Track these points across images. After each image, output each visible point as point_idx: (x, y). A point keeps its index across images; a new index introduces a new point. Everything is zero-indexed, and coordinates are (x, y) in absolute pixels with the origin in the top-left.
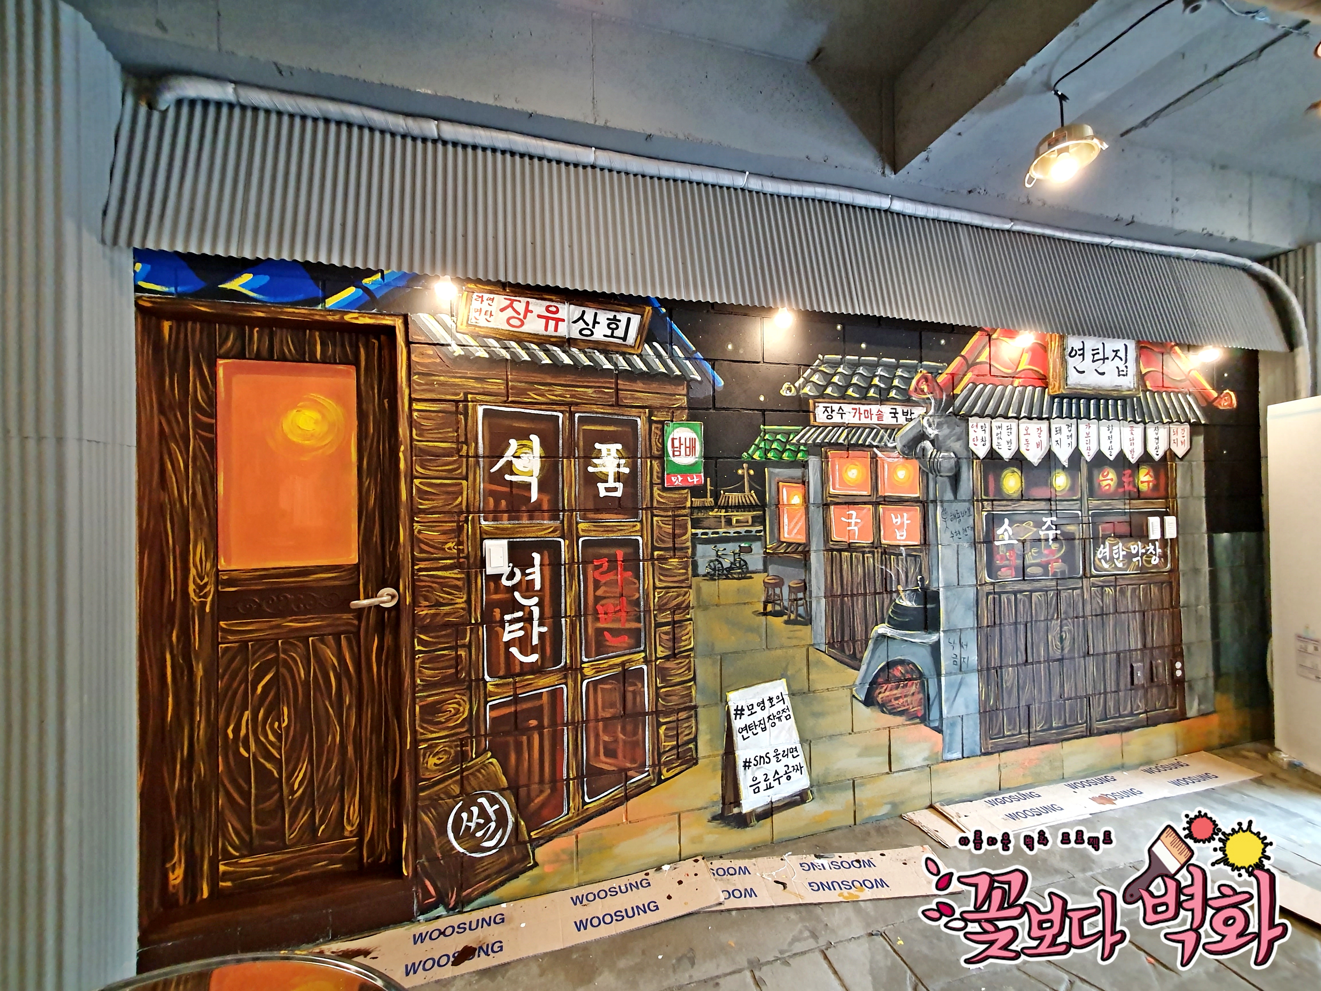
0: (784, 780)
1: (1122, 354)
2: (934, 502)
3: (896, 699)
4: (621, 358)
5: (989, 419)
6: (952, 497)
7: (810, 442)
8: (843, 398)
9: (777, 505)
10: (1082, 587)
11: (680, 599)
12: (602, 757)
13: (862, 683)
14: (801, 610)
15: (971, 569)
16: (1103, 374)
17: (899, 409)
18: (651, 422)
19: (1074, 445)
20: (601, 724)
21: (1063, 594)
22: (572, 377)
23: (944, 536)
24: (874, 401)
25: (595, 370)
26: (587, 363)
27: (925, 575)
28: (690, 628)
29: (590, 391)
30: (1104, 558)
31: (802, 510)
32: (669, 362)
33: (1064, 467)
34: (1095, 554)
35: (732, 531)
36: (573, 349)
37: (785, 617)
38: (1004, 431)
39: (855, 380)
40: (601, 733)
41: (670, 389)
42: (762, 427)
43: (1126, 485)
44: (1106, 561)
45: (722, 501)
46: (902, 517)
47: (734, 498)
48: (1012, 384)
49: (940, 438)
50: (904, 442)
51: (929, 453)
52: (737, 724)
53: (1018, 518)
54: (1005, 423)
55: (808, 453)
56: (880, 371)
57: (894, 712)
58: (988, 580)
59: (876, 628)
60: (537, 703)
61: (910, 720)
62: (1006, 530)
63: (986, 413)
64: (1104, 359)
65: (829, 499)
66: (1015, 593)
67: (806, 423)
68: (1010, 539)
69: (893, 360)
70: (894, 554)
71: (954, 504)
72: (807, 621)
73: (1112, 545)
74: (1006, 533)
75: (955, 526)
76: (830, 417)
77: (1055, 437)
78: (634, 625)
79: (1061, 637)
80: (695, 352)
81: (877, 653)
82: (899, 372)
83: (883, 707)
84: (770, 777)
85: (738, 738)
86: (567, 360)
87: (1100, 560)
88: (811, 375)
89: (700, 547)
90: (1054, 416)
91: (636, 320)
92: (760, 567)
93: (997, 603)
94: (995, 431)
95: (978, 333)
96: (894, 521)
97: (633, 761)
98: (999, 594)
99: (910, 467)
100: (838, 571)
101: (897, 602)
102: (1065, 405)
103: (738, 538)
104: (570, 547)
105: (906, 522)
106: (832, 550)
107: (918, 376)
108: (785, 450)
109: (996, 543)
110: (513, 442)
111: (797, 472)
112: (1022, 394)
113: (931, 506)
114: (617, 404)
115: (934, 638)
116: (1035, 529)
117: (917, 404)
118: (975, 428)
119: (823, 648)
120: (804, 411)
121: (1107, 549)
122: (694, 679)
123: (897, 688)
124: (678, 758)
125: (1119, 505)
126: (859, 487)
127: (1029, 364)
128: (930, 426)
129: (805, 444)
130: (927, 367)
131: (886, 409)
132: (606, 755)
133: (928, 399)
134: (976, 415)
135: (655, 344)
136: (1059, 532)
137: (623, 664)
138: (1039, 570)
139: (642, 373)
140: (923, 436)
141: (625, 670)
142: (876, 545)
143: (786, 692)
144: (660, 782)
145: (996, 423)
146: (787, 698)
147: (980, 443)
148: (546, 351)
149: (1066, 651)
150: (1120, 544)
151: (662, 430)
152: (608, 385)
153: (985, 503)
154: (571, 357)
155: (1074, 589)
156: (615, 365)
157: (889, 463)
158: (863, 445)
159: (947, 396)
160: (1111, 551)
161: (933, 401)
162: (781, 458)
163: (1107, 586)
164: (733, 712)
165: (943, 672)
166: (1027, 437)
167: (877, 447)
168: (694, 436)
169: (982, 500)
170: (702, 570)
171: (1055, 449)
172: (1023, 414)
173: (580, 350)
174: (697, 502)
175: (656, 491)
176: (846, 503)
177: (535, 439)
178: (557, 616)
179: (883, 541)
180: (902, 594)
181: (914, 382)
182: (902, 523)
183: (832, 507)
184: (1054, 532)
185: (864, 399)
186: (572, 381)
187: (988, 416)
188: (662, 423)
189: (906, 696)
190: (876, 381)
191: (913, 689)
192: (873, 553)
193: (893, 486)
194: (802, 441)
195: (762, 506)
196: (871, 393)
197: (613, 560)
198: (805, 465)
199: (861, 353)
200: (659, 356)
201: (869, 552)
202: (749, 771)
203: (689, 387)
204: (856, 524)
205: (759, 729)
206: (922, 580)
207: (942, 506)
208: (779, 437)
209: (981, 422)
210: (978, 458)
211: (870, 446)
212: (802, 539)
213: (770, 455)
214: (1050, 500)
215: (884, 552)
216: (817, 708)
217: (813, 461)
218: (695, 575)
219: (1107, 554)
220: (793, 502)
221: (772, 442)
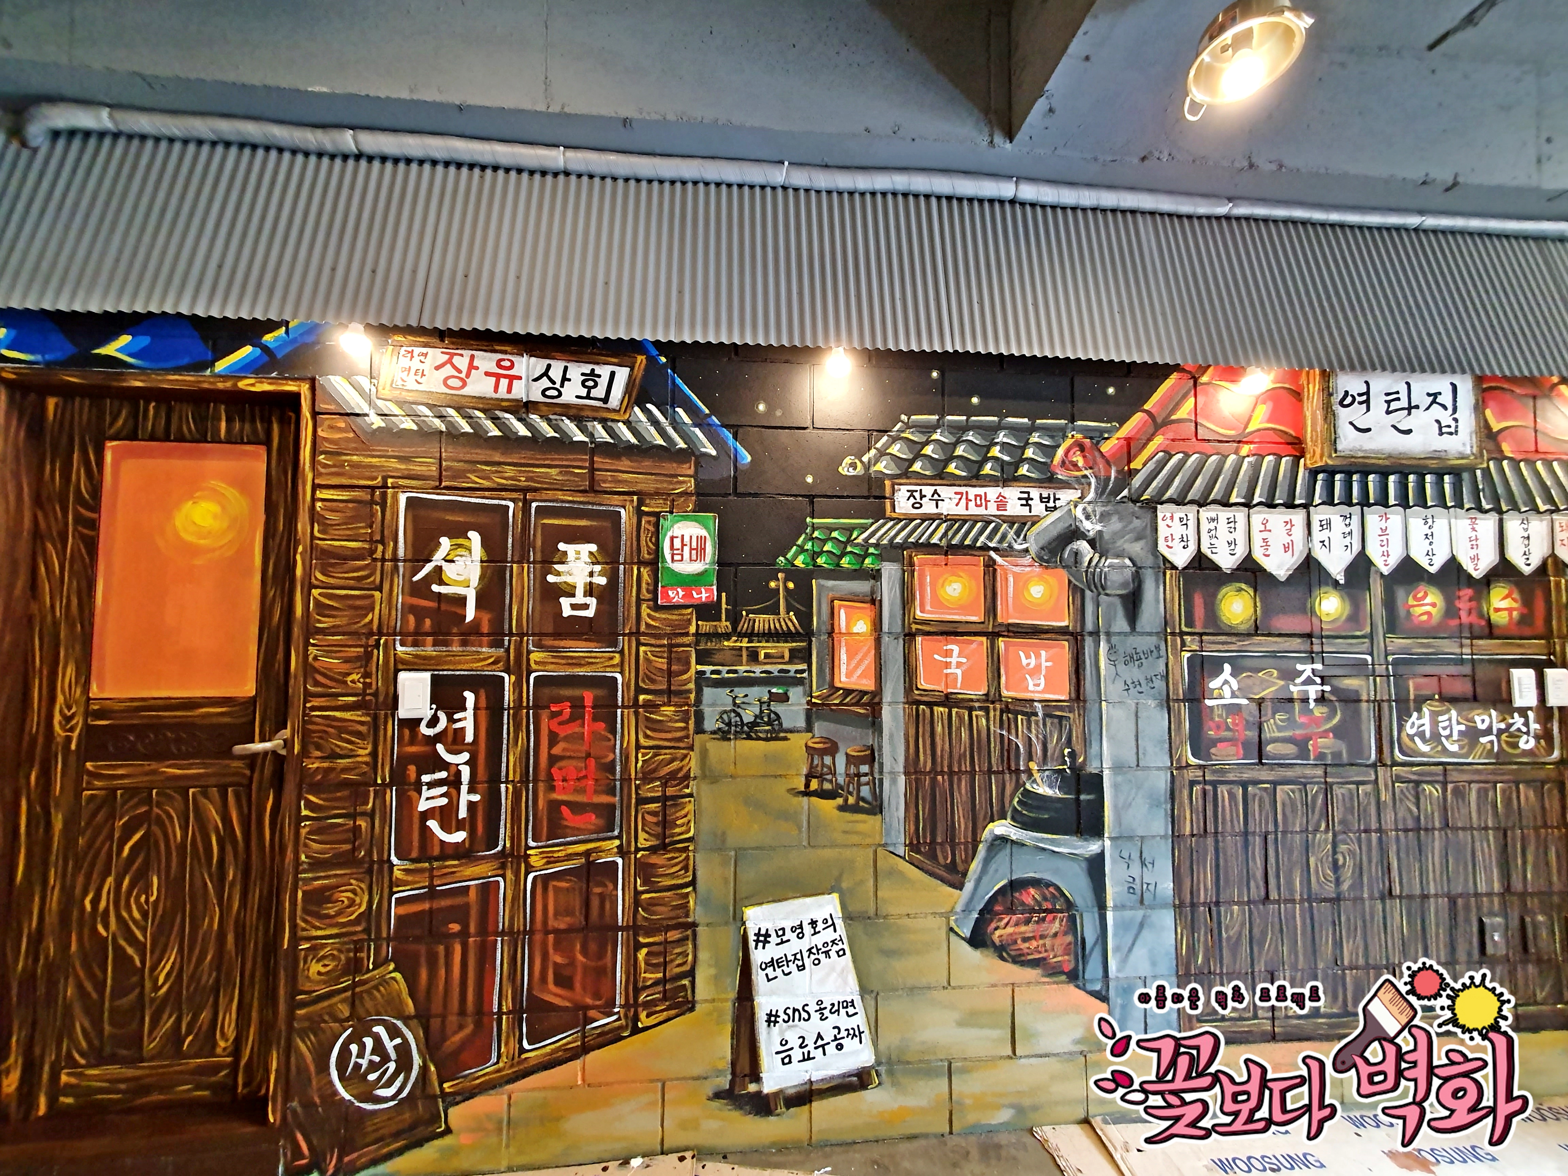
0: (831, 1049)
1: (1446, 398)
2: (1095, 634)
3: (1025, 940)
4: (599, 427)
5: (1195, 508)
6: (1126, 628)
7: (885, 542)
8: (941, 476)
9: (831, 633)
10: (1376, 781)
11: (675, 765)
12: (551, 986)
13: (967, 910)
14: (865, 791)
15: (1162, 742)
16: (1409, 432)
17: (1035, 493)
18: (640, 514)
19: (1357, 548)
20: (551, 937)
21: (1338, 791)
22: (529, 454)
23: (1111, 687)
24: (992, 481)
25: (563, 444)
26: (551, 433)
27: (1078, 748)
28: (690, 807)
29: (553, 472)
30: (1421, 735)
31: (871, 643)
32: (670, 431)
33: (1336, 583)
34: (1401, 728)
35: (758, 669)
36: (532, 416)
37: (840, 801)
38: (1222, 525)
39: (960, 451)
40: (551, 951)
41: (670, 467)
42: (808, 520)
43: (1463, 614)
44: (1424, 740)
45: (743, 626)
46: (1038, 656)
47: (762, 621)
48: (1236, 452)
49: (1106, 536)
50: (1042, 542)
51: (1087, 559)
52: (759, 956)
53: (1248, 663)
54: (1224, 514)
55: (880, 558)
56: (1002, 437)
57: (1019, 960)
58: (1193, 761)
59: (991, 826)
60: (459, 900)
61: (1050, 975)
62: (1226, 682)
63: (1189, 498)
64: (1410, 408)
65: (914, 627)
66: (1244, 785)
67: (879, 514)
68: (1233, 695)
69: (1026, 420)
70: (1024, 714)
71: (1131, 638)
72: (876, 807)
73: (1434, 715)
74: (1226, 688)
75: (1133, 673)
76: (917, 505)
77: (1318, 535)
78: (605, 799)
79: (1335, 862)
80: (709, 416)
81: (993, 866)
82: (1035, 438)
83: (1002, 951)
84: (810, 1041)
85: (759, 977)
86: (523, 431)
87: (1411, 738)
88: (888, 445)
89: (707, 691)
90: (1317, 501)
91: (622, 374)
92: (801, 723)
93: (1210, 798)
94: (1205, 526)
95: (1174, 376)
96: (1024, 661)
97: (597, 996)
98: (1215, 784)
99: (1053, 581)
100: (928, 735)
101: (1028, 786)
102: (1338, 486)
103: (768, 680)
104: (517, 685)
105: (1045, 664)
106: (918, 703)
107: (1068, 442)
108: (843, 554)
109: (1208, 702)
110: (445, 542)
111: (862, 587)
112: (1256, 469)
113: (1089, 641)
114: (593, 489)
115: (1094, 847)
116: (1282, 683)
117: (1065, 485)
118: (1169, 522)
119: (901, 850)
120: (876, 497)
121: (1426, 720)
122: (693, 883)
123: (1027, 922)
124: (665, 999)
125: (1450, 647)
126: (963, 608)
127: (1269, 421)
128: (1088, 517)
129: (877, 546)
130: (1084, 430)
131: (1012, 494)
132: (557, 983)
133: (1085, 476)
134: (1171, 501)
135: (649, 406)
136: (1327, 688)
137: (587, 854)
138: (1291, 749)
139: (630, 447)
140: (1074, 534)
141: (590, 864)
142: (992, 698)
143: (838, 914)
144: (636, 1031)
145: (1206, 513)
146: (839, 923)
147: (1177, 545)
148: (495, 419)
149: (1345, 886)
150: (1454, 713)
151: (657, 525)
152: (580, 464)
153: (1188, 638)
154: (529, 426)
155: (1358, 783)
156: (591, 435)
157: (1015, 574)
158: (972, 547)
159: (1118, 472)
160: (1435, 723)
161: (1093, 481)
162: (838, 565)
163: (1428, 782)
164: (752, 938)
165: (1110, 903)
166: (1265, 535)
167: (995, 549)
168: (704, 533)
169: (1182, 634)
170: (711, 724)
171: (1320, 554)
172: (1257, 500)
173: (541, 417)
174: (706, 626)
175: (645, 610)
176: (942, 633)
177: (475, 537)
178: (494, 780)
179: (1005, 693)
180: (1037, 776)
181: (1060, 452)
182: (1038, 667)
183: (919, 639)
184: (1320, 688)
185: (975, 478)
186: (532, 459)
187: (1192, 502)
188: (657, 515)
189: (1042, 937)
190: (995, 451)
191: (1056, 926)
192: (987, 710)
193: (1022, 607)
194: (873, 541)
195: (807, 634)
196: (987, 469)
197: (578, 705)
198: (876, 575)
199: (970, 411)
200: (655, 423)
201: (980, 709)
202: (775, 1030)
203: (697, 464)
204: (959, 665)
205: (793, 967)
206: (1073, 755)
207: (1108, 641)
208: (835, 534)
209: (1179, 512)
210: (1174, 567)
211: (985, 548)
212: (868, 684)
213: (820, 561)
214: (1309, 636)
215: (1006, 710)
216: (889, 942)
217: (890, 571)
218: (699, 730)
219: (1427, 729)
220: (855, 630)
221: (824, 542)
